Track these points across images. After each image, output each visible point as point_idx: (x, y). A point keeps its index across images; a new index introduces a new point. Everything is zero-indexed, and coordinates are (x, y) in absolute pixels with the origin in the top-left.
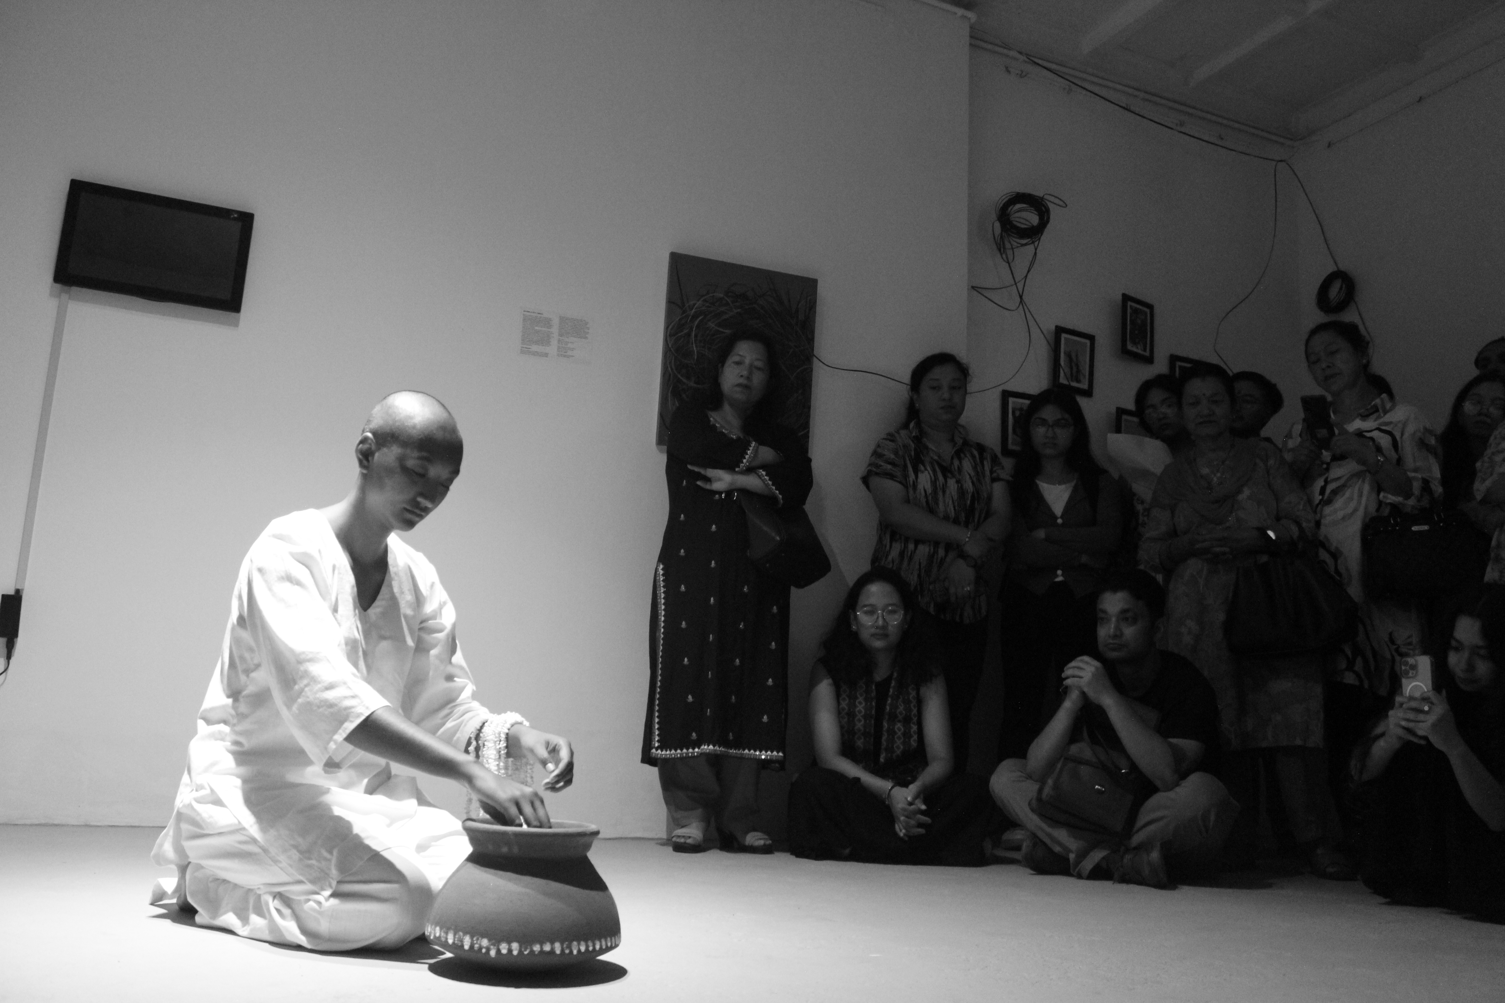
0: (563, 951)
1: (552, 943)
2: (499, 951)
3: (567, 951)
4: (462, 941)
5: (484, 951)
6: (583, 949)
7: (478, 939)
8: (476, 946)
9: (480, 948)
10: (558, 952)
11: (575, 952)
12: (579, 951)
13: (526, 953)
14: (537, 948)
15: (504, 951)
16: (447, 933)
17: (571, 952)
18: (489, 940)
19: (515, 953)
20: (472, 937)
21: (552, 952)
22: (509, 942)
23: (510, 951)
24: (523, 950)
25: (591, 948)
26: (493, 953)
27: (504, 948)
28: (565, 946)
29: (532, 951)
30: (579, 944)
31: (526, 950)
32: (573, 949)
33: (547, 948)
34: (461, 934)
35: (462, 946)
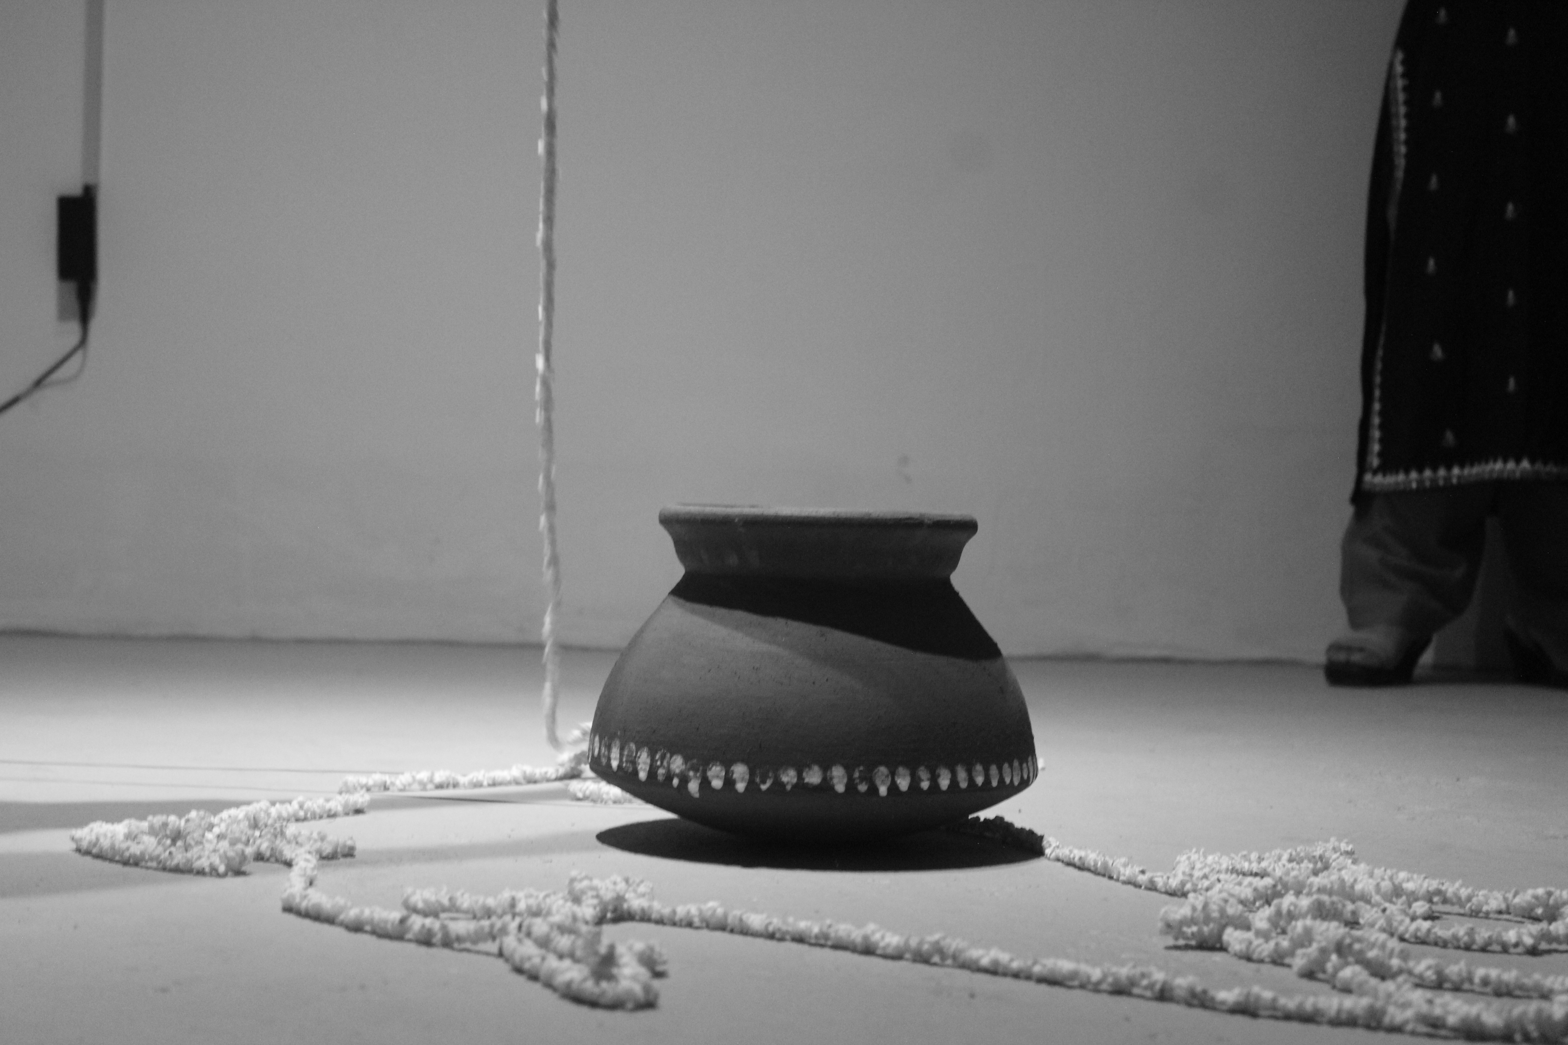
0: (851, 786)
1: (826, 768)
2: (705, 783)
3: (863, 788)
4: (634, 763)
5: (676, 782)
6: (903, 783)
7: (663, 758)
8: (661, 771)
9: (669, 777)
10: (840, 788)
11: (883, 790)
12: (893, 788)
13: (764, 787)
14: (789, 777)
15: (717, 784)
16: (609, 748)
17: (874, 790)
18: (686, 759)
19: (741, 787)
20: (652, 755)
21: (826, 786)
22: (727, 765)
23: (729, 782)
24: (758, 780)
25: (925, 785)
26: (693, 787)
27: (718, 777)
28: (857, 775)
29: (778, 785)
30: (893, 774)
31: (764, 782)
32: (878, 782)
33: (814, 777)
34: (633, 746)
35: (636, 773)
